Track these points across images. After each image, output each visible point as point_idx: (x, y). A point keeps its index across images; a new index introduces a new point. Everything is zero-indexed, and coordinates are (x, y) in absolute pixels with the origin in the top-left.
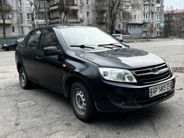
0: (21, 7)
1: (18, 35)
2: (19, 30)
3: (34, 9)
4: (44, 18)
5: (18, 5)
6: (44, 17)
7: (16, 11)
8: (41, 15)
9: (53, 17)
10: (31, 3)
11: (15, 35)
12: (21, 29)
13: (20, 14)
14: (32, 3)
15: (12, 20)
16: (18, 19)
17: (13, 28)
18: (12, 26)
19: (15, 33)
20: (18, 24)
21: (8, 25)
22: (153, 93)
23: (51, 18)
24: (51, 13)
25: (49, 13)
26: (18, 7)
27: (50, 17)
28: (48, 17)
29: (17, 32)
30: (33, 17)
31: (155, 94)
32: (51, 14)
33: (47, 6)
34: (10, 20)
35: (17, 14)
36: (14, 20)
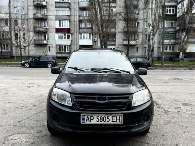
0: (147, 28)
1: (141, 55)
2: (142, 51)
3: (151, 30)
4: (169, 39)
5: (145, 27)
6: (169, 37)
7: (142, 32)
8: (166, 35)
9: (179, 37)
10: (149, 24)
11: (138, 55)
12: (144, 49)
13: (145, 35)
14: (151, 24)
15: (137, 41)
16: (143, 40)
17: (137, 48)
18: (136, 46)
19: (139, 53)
20: (142, 45)
21: (133, 46)
22: (87, 120)
23: (177, 37)
24: (177, 32)
25: (175, 33)
26: (144, 29)
27: (175, 37)
28: (174, 37)
29: (140, 52)
30: (150, 38)
31: (90, 122)
32: (177, 34)
33: (174, 26)
34: (135, 41)
35: (142, 35)
36: (139, 41)
